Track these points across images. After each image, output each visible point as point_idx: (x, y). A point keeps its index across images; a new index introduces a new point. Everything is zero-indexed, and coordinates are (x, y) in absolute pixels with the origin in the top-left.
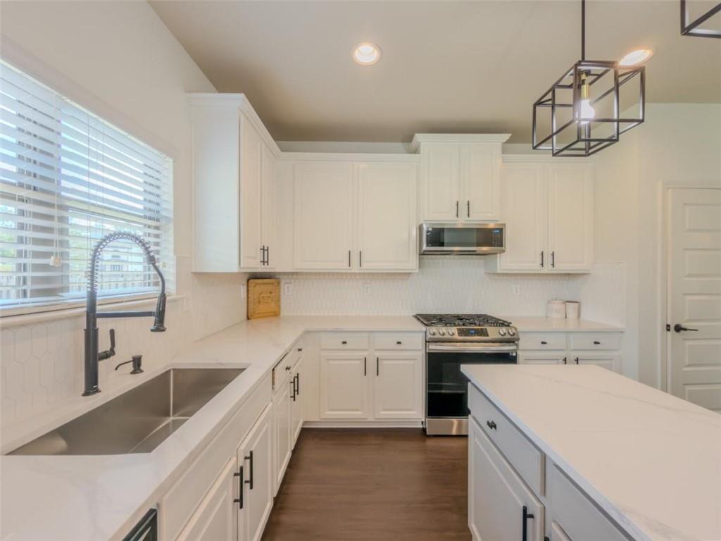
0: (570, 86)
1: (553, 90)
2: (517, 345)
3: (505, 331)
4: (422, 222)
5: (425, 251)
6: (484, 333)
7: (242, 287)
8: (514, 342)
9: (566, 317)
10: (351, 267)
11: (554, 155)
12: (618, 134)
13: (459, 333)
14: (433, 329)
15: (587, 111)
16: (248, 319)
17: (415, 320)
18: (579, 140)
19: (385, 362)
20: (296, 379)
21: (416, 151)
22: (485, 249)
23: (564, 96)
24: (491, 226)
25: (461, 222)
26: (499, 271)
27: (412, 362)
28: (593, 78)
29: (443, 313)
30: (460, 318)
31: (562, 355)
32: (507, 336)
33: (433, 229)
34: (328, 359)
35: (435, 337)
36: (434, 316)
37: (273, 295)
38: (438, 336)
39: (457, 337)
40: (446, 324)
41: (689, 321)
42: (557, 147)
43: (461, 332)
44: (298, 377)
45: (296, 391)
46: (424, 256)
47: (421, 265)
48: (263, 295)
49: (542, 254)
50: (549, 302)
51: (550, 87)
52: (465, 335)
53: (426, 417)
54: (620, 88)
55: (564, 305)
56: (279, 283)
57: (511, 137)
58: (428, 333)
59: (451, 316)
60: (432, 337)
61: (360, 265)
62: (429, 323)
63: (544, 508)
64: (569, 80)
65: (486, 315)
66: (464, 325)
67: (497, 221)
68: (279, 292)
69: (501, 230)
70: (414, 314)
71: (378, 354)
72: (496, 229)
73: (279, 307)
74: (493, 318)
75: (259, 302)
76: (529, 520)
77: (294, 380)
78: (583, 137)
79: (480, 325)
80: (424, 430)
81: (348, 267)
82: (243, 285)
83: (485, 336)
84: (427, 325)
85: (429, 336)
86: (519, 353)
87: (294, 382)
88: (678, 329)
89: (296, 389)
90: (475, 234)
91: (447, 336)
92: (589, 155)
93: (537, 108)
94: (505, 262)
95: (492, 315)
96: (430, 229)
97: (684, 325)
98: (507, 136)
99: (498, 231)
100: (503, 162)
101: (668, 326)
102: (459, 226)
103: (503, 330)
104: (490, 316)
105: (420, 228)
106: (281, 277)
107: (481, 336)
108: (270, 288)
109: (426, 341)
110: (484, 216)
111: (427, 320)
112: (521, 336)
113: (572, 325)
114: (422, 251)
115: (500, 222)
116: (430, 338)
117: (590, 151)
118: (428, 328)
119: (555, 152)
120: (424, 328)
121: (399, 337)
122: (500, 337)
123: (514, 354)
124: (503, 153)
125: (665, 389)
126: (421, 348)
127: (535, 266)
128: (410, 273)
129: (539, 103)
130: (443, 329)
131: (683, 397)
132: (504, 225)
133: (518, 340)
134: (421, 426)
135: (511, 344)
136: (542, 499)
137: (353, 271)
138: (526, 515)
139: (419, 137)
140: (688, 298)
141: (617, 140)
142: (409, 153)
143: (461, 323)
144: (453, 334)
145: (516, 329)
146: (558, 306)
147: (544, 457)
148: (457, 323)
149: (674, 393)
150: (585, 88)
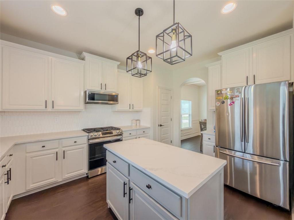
0: (136, 56)
1: (132, 56)
2: (122, 136)
3: (119, 131)
4: (86, 90)
5: (87, 102)
6: (111, 133)
8: (121, 135)
9: (136, 125)
10: (47, 109)
11: (132, 75)
12: (147, 73)
13: (102, 134)
14: (92, 134)
15: (140, 65)
17: (82, 131)
18: (138, 73)
19: (68, 152)
20: (9, 172)
21: (83, 59)
22: (111, 102)
23: (134, 58)
24: (114, 94)
25: (102, 92)
26: (116, 110)
27: (82, 149)
28: (142, 56)
29: (95, 127)
30: (102, 128)
31: (135, 137)
32: (119, 133)
33: (91, 93)
34: (31, 157)
35: (92, 137)
36: (92, 129)
38: (94, 136)
39: (101, 136)
40: (97, 132)
41: (163, 123)
42: (133, 73)
43: (103, 134)
44: (10, 170)
45: (9, 179)
46: (87, 104)
47: (85, 108)
49: (130, 105)
50: (132, 121)
51: (131, 55)
52: (105, 135)
53: (88, 171)
54: (147, 61)
55: (135, 121)
57: (120, 64)
58: (89, 136)
59: (99, 128)
60: (91, 137)
61: (53, 108)
62: (90, 132)
63: (129, 180)
64: (136, 54)
65: (112, 127)
66: (104, 131)
67: (116, 92)
69: (117, 96)
70: (82, 129)
71: (64, 149)
72: (115, 95)
74: (114, 127)
76: (125, 185)
77: (8, 172)
78: (139, 72)
79: (110, 130)
80: (88, 177)
81: (45, 109)
83: (112, 134)
84: (88, 133)
85: (90, 137)
86: (123, 138)
87: (8, 174)
88: (161, 125)
89: (9, 177)
90: (108, 96)
91: (97, 136)
92: (141, 77)
93: (128, 59)
95: (114, 126)
96: (90, 93)
97: (162, 125)
98: (119, 63)
99: (116, 96)
100: (118, 72)
101: (159, 125)
102: (102, 93)
103: (118, 131)
104: (113, 127)
105: (85, 92)
107: (110, 134)
109: (88, 139)
110: (111, 90)
111: (89, 131)
112: (123, 132)
113: (138, 128)
114: (86, 102)
115: (117, 93)
116: (90, 138)
117: (141, 76)
118: (89, 134)
119: (133, 74)
120: (87, 134)
121: (75, 140)
122: (117, 134)
123: (121, 139)
124: (118, 68)
125: (158, 141)
126: (86, 143)
128: (80, 111)
129: (128, 58)
130: (96, 134)
131: (162, 142)
132: (118, 94)
133: (123, 134)
134: (86, 175)
135: (120, 136)
136: (128, 177)
137: (48, 111)
138: (125, 184)
139: (85, 54)
140: (163, 117)
141: (146, 75)
142: (79, 59)
143: (103, 130)
144: (100, 135)
145: (122, 130)
146: (134, 122)
147: (129, 165)
148: (101, 130)
149: (160, 142)
150: (139, 58)
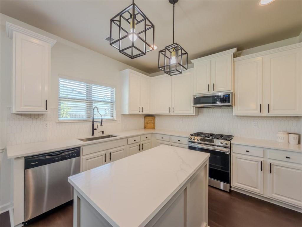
7: (142, 119)
16: (145, 128)
37: (152, 122)
48: (149, 121)
56: (155, 118)
68: (155, 121)
73: (155, 126)
75: (148, 123)
82: (143, 118)
94: (237, 110)
106: (156, 116)
108: (152, 119)
127: (257, 112)
